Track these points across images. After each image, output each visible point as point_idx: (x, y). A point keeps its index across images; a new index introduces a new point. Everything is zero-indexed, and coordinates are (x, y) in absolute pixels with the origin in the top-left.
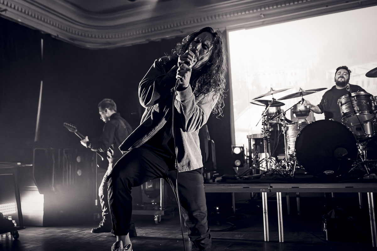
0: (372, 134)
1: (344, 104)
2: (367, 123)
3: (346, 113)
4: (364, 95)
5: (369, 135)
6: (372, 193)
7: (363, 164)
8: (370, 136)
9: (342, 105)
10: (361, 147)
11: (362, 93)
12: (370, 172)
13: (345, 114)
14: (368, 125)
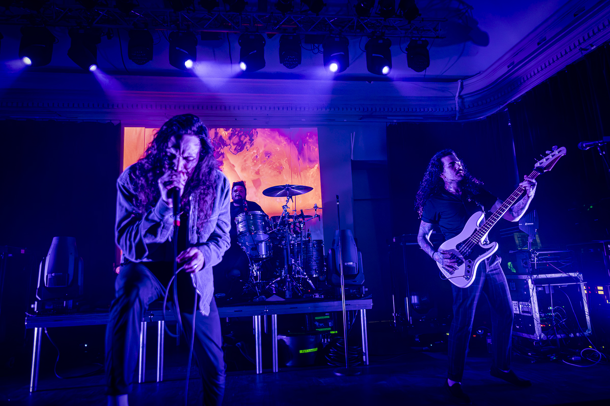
0: (266, 255)
1: (241, 222)
2: (262, 243)
3: (242, 231)
4: (261, 215)
5: (263, 255)
6: (260, 316)
7: (254, 285)
8: (264, 257)
9: (238, 223)
10: (255, 268)
11: (259, 212)
12: (261, 294)
13: (241, 233)
14: (263, 244)
